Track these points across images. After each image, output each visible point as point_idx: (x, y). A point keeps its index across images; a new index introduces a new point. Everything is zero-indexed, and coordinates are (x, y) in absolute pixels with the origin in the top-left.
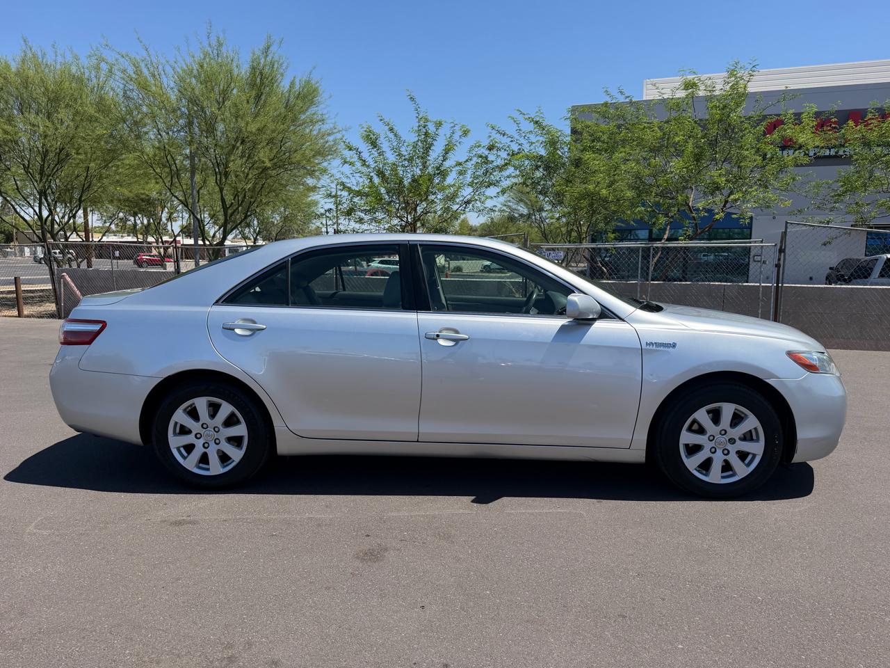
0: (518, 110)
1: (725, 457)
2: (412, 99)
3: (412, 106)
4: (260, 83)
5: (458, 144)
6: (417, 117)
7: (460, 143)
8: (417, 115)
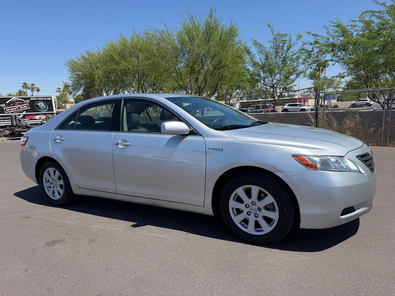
0: (331, 21)
1: (256, 219)
2: (269, 26)
3: (270, 29)
4: (210, 31)
5: (295, 44)
6: (272, 34)
7: (296, 43)
8: (273, 33)
